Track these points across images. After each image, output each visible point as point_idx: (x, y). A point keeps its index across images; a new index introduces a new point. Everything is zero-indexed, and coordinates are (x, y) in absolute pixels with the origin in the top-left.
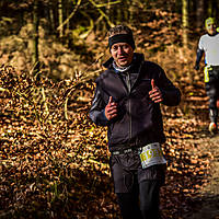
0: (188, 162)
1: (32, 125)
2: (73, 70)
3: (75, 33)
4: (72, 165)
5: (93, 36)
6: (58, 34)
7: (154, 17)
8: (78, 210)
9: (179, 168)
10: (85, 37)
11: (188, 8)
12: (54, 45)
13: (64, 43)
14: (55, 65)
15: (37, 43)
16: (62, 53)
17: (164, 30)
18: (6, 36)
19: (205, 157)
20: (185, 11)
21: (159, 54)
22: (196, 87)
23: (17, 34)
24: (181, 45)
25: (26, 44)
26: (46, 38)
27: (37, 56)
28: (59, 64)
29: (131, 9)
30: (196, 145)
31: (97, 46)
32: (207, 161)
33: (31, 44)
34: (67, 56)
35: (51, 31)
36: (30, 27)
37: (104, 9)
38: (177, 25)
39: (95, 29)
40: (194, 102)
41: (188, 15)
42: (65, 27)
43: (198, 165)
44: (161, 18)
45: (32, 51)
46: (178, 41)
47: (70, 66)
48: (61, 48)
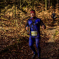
0: (46, 35)
1: (14, 27)
2: (23, 16)
3: (23, 8)
4: (22, 36)
5: (27, 9)
6: (20, 8)
7: (40, 5)
8: (23, 45)
9: (44, 36)
10: (25, 9)
11: (47, 3)
12: (19, 11)
13: (21, 10)
14: (19, 15)
15: (15, 10)
16: (21, 12)
17: (42, 8)
18: (9, 9)
19: (49, 34)
20: (46, 4)
21: (41, 12)
22: (48, 20)
23: (11, 8)
24: (45, 11)
25: (13, 10)
26: (17, 9)
27: (15, 13)
28: (20, 14)
29: (35, 3)
30: (48, 32)
31: (28, 11)
32: (50, 35)
33: (14, 10)
34: (21, 13)
35: (18, 8)
36: (14, 7)
37: (29, 3)
38: (44, 7)
39: (27, 7)
40: (48, 23)
41: (47, 5)
42: (21, 7)
43: (48, 36)
44: (41, 5)
45: (14, 12)
46: (45, 10)
47: (22, 15)
48: (20, 11)
